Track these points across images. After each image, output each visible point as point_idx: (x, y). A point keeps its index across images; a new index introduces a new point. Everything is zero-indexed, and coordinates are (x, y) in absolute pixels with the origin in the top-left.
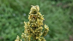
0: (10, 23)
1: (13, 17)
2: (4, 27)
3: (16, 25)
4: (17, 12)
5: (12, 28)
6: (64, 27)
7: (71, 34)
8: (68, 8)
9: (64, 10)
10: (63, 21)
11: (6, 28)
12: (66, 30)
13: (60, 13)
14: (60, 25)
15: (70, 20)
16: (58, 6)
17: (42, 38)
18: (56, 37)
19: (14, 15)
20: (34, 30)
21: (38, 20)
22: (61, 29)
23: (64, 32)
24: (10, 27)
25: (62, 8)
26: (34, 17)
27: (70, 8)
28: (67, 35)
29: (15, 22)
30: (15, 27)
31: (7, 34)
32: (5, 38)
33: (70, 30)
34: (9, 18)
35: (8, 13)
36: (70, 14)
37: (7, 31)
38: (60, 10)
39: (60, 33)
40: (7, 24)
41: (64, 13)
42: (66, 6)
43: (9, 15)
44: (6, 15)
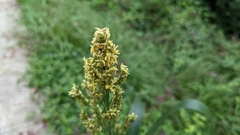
0: (68, 68)
1: (73, 58)
2: (58, 74)
3: (77, 71)
4: (79, 49)
5: (72, 76)
6: (157, 74)
7: (169, 85)
8: (163, 42)
9: (158, 46)
10: (156, 64)
11: (61, 76)
12: (161, 78)
13: (150, 50)
14: (151, 70)
15: (168, 63)
16: (148, 39)
17: (117, 87)
18: (145, 89)
19: (75, 54)
20: (102, 73)
21: (108, 54)
22: (153, 76)
23: (157, 81)
24: (68, 74)
25: (154, 43)
26: (101, 50)
27: (167, 43)
28: (163, 86)
29: (76, 66)
30: (76, 75)
31: (63, 85)
32: (59, 93)
33: (168, 79)
34: (66, 58)
35: (64, 51)
36: (167, 52)
37: (63, 81)
38: (151, 46)
39: (151, 83)
40: (63, 70)
41: (158, 51)
42: (160, 39)
43: (67, 54)
44: (62, 55)
